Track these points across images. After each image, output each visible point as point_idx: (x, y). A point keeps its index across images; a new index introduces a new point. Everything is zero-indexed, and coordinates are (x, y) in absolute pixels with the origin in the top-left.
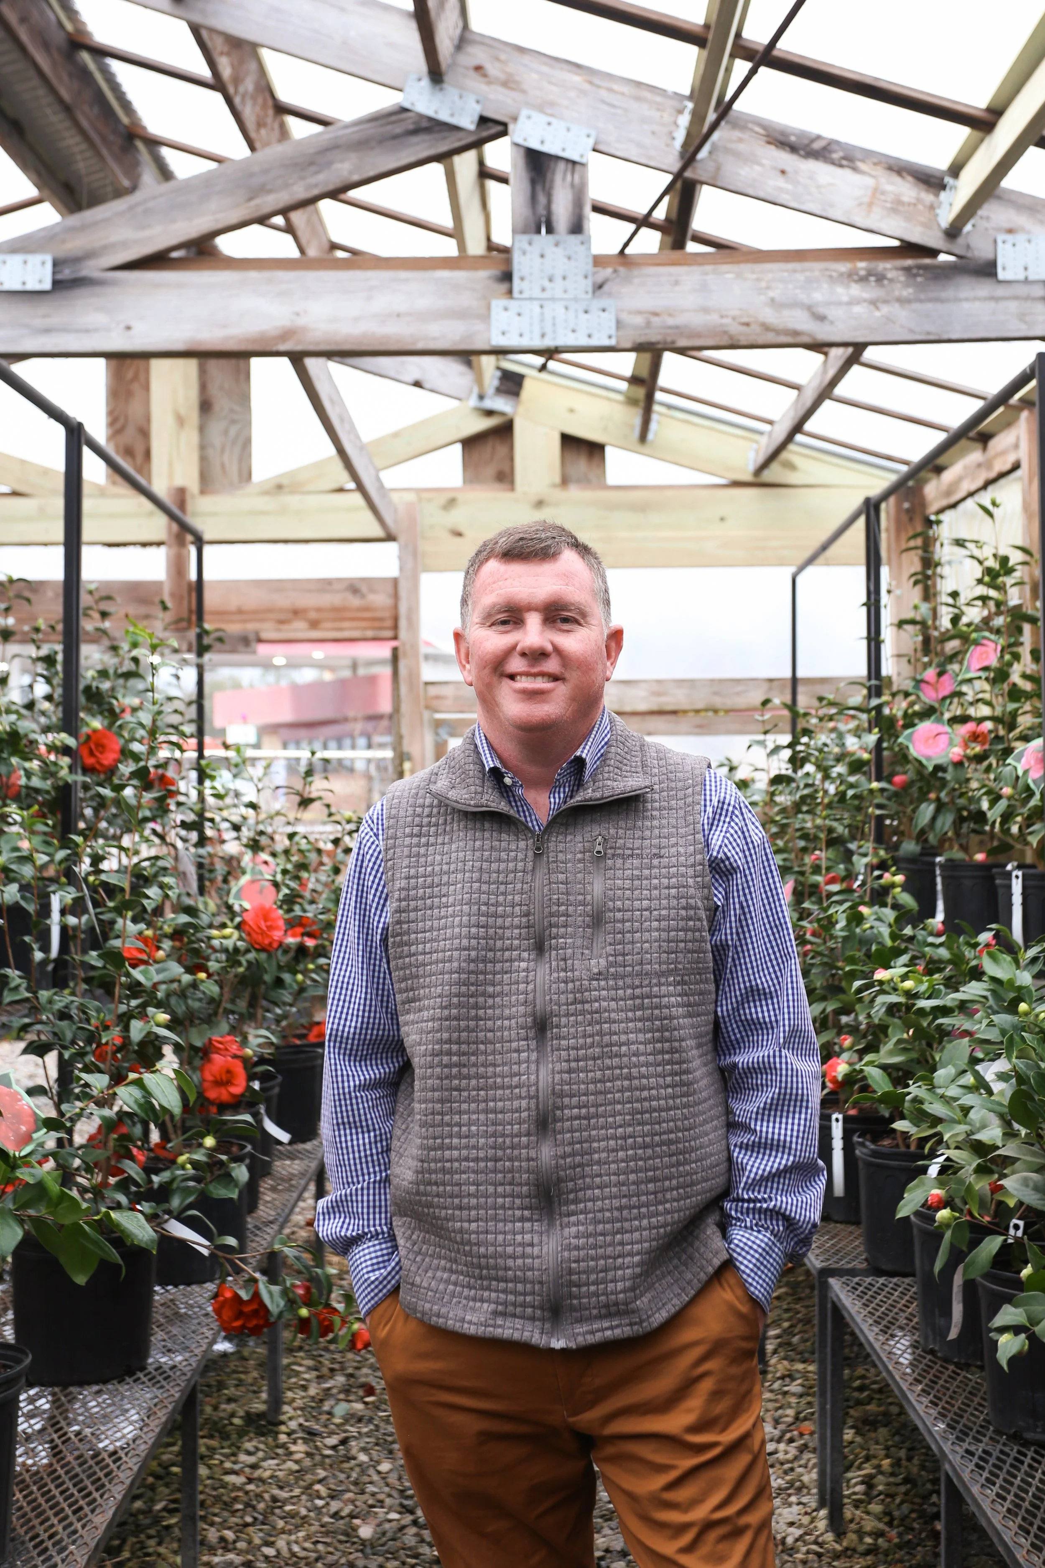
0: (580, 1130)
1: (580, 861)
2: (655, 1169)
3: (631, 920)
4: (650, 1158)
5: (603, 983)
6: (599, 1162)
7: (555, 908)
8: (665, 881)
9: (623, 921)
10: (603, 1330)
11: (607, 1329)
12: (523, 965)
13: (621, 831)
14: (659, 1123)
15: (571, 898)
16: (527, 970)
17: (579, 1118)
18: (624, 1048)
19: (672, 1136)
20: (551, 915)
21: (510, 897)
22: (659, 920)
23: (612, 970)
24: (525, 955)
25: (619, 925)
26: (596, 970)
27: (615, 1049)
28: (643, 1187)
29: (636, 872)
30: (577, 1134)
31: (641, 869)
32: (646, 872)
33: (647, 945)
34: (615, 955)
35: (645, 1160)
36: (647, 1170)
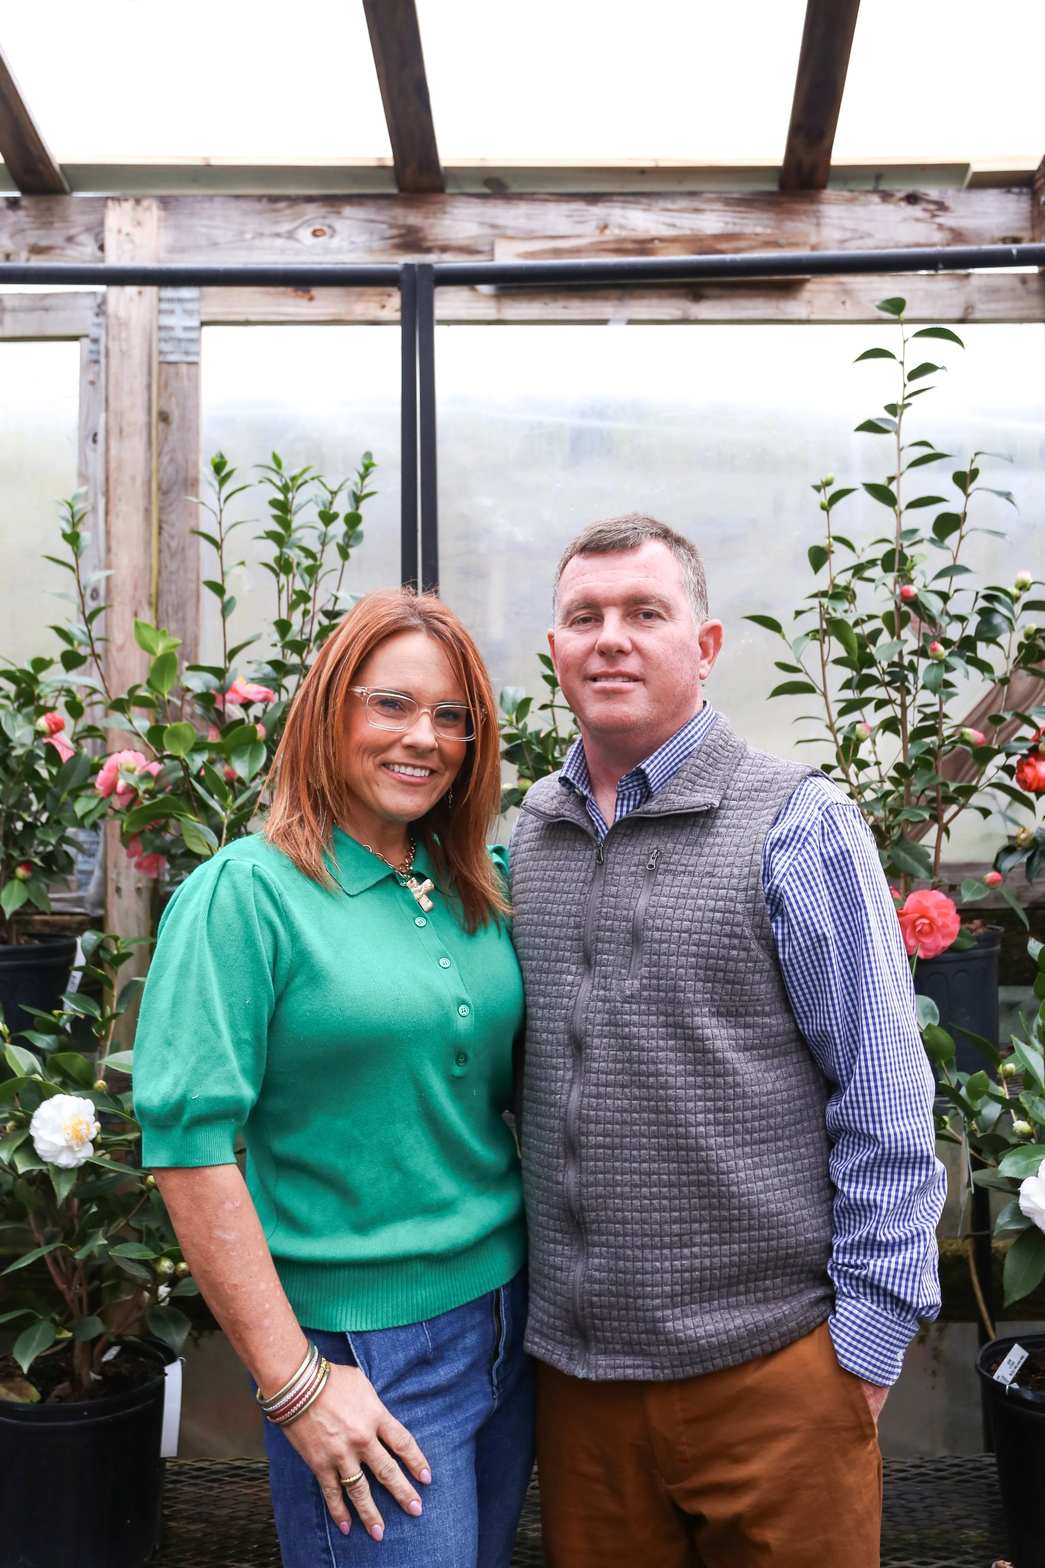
0: (604, 1160)
1: (632, 874)
2: (681, 1210)
3: (669, 942)
4: (675, 1198)
5: (634, 1007)
6: (621, 1196)
7: (603, 922)
8: (712, 903)
9: (661, 942)
10: (626, 1367)
11: (628, 1367)
12: (570, 978)
13: (679, 846)
14: (687, 1162)
15: (618, 912)
16: (572, 984)
17: (604, 1147)
18: (651, 1079)
19: (702, 1177)
20: (599, 928)
21: (568, 907)
22: (698, 945)
23: (645, 993)
24: (573, 968)
25: (656, 946)
26: (628, 993)
27: (643, 1078)
28: (666, 1227)
29: (683, 890)
30: (600, 1164)
31: (689, 887)
32: (694, 891)
33: (682, 971)
34: (649, 978)
35: (670, 1199)
36: (671, 1210)
